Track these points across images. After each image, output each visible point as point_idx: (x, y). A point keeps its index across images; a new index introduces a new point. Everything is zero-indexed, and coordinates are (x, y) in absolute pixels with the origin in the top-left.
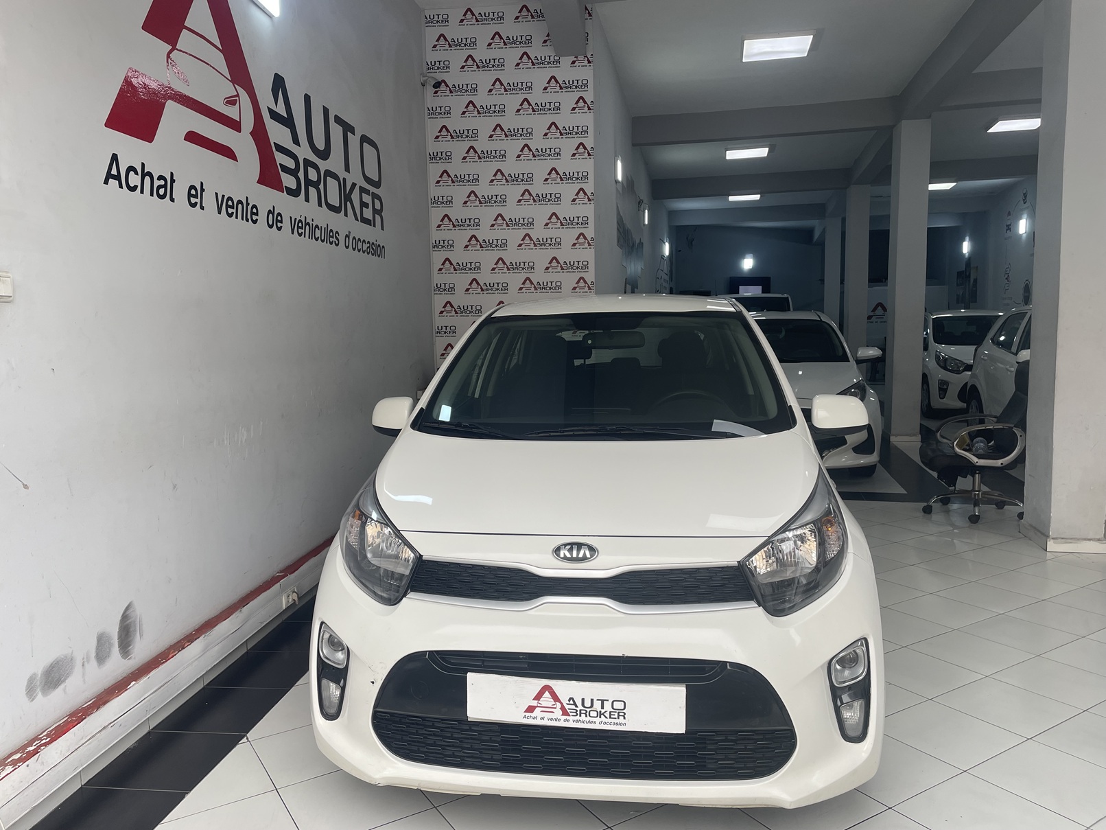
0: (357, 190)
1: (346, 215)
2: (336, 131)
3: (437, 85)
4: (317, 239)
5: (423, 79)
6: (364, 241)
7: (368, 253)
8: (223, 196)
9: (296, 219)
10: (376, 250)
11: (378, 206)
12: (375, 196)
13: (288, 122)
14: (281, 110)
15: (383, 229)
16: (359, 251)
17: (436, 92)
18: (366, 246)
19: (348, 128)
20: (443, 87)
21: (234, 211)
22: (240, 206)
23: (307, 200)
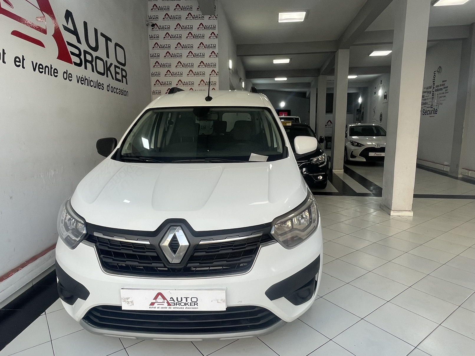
0: (113, 66)
1: (107, 76)
2: (102, 40)
3: (153, 25)
4: (92, 86)
5: (147, 23)
6: (117, 89)
7: (120, 94)
8: (37, 64)
9: (79, 77)
10: (123, 93)
11: (124, 74)
12: (122, 70)
13: (75, 32)
14: (70, 26)
15: (127, 84)
16: (115, 93)
17: (153, 29)
18: (118, 91)
19: (108, 39)
20: (156, 26)
21: (44, 70)
22: (47, 68)
23: (86, 68)
